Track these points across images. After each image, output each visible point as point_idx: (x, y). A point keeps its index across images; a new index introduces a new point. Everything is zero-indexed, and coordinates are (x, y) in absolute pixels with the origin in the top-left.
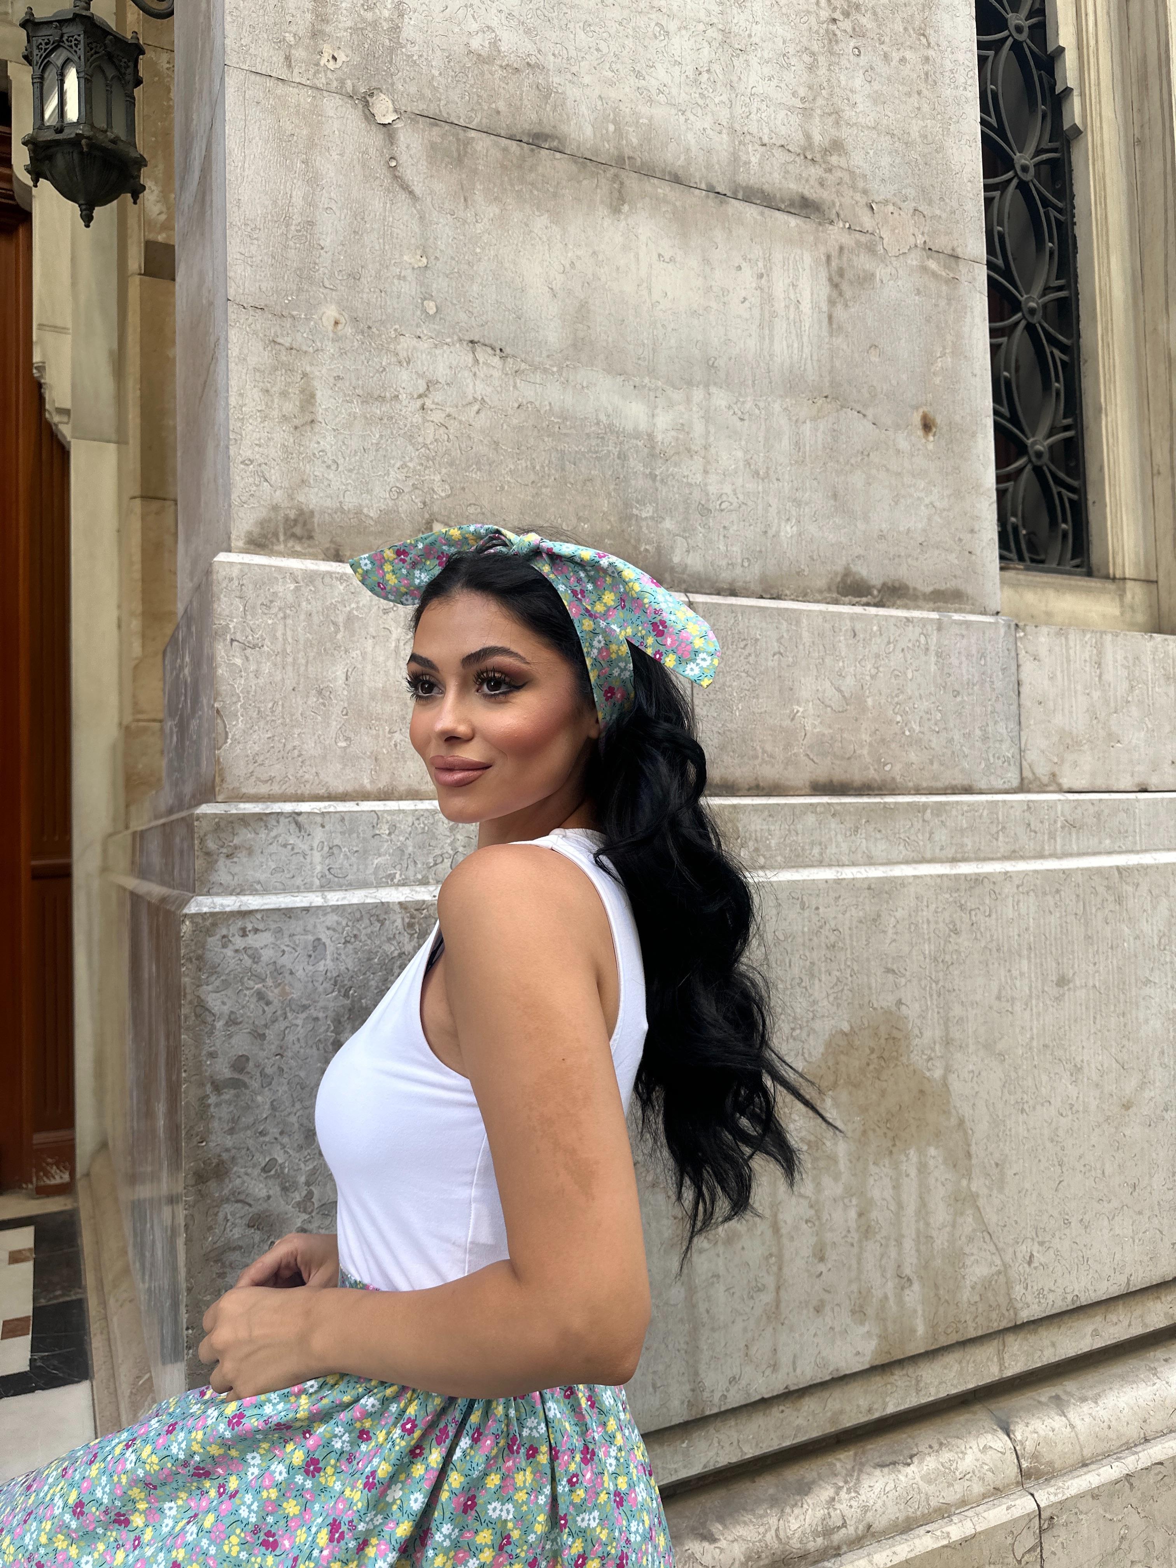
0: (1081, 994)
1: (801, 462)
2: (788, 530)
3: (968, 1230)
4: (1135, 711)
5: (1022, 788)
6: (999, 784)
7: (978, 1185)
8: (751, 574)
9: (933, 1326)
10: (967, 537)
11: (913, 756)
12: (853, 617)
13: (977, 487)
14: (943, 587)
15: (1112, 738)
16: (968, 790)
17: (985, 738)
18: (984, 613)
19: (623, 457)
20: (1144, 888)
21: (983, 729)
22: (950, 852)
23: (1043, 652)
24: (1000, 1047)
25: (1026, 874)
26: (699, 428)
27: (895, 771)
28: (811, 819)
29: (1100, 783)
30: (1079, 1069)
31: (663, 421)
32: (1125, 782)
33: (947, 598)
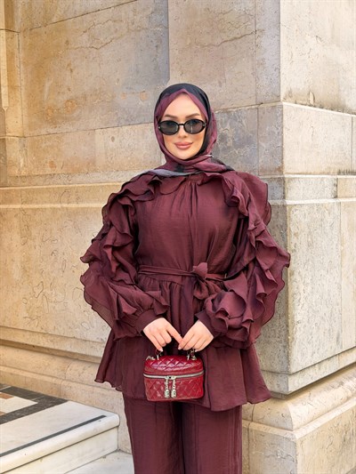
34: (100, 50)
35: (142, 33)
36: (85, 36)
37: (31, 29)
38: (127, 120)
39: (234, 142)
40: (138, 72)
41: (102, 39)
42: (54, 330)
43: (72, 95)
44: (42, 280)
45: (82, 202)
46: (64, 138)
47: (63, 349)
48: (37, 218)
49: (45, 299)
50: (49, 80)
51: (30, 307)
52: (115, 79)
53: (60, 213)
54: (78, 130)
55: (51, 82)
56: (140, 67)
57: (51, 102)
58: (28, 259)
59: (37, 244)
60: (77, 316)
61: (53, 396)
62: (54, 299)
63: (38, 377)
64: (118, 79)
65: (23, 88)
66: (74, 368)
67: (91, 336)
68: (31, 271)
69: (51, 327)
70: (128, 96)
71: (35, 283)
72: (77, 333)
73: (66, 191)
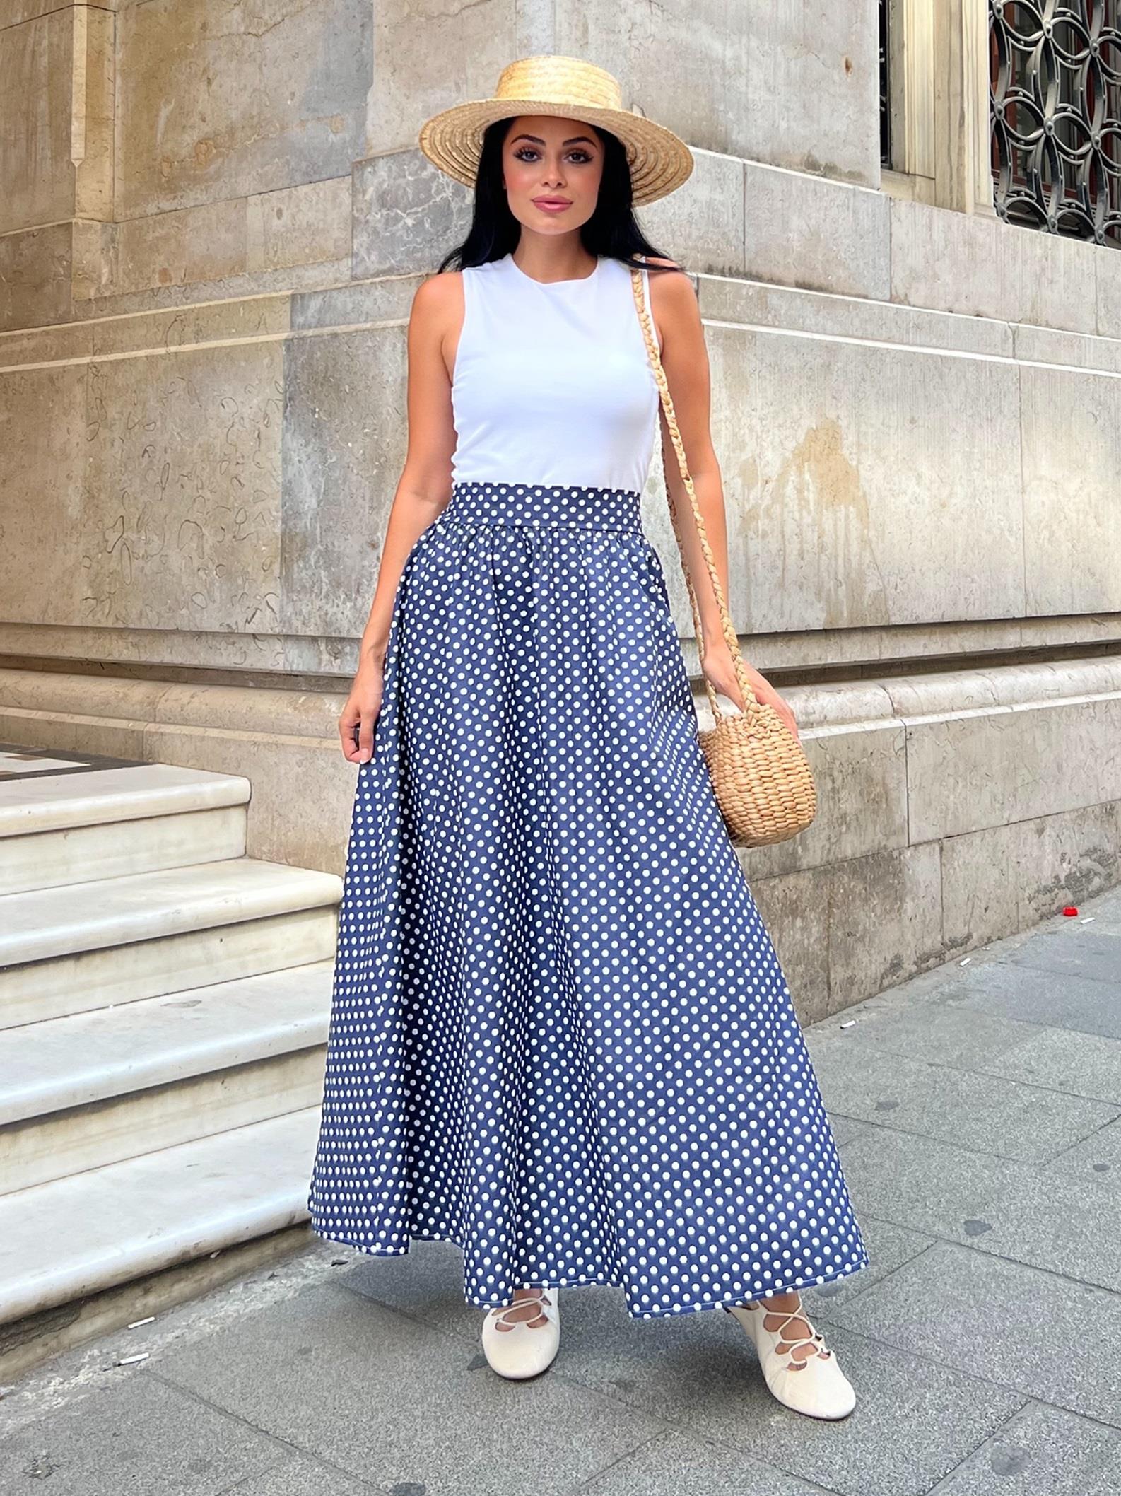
0: (922, 430)
1: (789, 84)
2: (783, 125)
3: (867, 561)
4: (948, 262)
5: (891, 301)
6: (880, 296)
7: (873, 534)
8: (765, 150)
9: (851, 613)
10: (865, 137)
11: (842, 273)
12: (815, 182)
13: (871, 107)
14: (852, 169)
15: (936, 277)
16: (866, 297)
17: (875, 267)
18: (873, 188)
19: (711, 73)
20: (953, 372)
21: (874, 261)
22: (860, 333)
23: (901, 215)
24: (884, 454)
25: (897, 351)
26: (744, 59)
27: (832, 279)
28: (798, 301)
29: (929, 303)
30: (919, 476)
31: (729, 54)
32: (942, 305)
33: (855, 176)
34: (264, 38)
35: (338, 3)
36: (237, 14)
37: (139, 5)
38: (307, 173)
40: (328, 77)
41: (266, 17)
42: (140, 619)
43: (207, 129)
44: (122, 512)
45: (206, 338)
46: (190, 219)
47: (156, 659)
48: (120, 380)
49: (126, 553)
50: (168, 102)
51: (97, 575)
52: (287, 94)
53: (162, 364)
54: (215, 201)
55: (171, 107)
56: (333, 67)
57: (169, 146)
58: (99, 470)
59: (116, 435)
60: (184, 582)
61: (127, 758)
62: (142, 552)
63: (102, 722)
64: (293, 94)
65: (118, 122)
66: (173, 697)
67: (210, 622)
68: (103, 496)
69: (134, 612)
70: (309, 125)
71: (109, 522)
72: (184, 619)
73: (178, 319)
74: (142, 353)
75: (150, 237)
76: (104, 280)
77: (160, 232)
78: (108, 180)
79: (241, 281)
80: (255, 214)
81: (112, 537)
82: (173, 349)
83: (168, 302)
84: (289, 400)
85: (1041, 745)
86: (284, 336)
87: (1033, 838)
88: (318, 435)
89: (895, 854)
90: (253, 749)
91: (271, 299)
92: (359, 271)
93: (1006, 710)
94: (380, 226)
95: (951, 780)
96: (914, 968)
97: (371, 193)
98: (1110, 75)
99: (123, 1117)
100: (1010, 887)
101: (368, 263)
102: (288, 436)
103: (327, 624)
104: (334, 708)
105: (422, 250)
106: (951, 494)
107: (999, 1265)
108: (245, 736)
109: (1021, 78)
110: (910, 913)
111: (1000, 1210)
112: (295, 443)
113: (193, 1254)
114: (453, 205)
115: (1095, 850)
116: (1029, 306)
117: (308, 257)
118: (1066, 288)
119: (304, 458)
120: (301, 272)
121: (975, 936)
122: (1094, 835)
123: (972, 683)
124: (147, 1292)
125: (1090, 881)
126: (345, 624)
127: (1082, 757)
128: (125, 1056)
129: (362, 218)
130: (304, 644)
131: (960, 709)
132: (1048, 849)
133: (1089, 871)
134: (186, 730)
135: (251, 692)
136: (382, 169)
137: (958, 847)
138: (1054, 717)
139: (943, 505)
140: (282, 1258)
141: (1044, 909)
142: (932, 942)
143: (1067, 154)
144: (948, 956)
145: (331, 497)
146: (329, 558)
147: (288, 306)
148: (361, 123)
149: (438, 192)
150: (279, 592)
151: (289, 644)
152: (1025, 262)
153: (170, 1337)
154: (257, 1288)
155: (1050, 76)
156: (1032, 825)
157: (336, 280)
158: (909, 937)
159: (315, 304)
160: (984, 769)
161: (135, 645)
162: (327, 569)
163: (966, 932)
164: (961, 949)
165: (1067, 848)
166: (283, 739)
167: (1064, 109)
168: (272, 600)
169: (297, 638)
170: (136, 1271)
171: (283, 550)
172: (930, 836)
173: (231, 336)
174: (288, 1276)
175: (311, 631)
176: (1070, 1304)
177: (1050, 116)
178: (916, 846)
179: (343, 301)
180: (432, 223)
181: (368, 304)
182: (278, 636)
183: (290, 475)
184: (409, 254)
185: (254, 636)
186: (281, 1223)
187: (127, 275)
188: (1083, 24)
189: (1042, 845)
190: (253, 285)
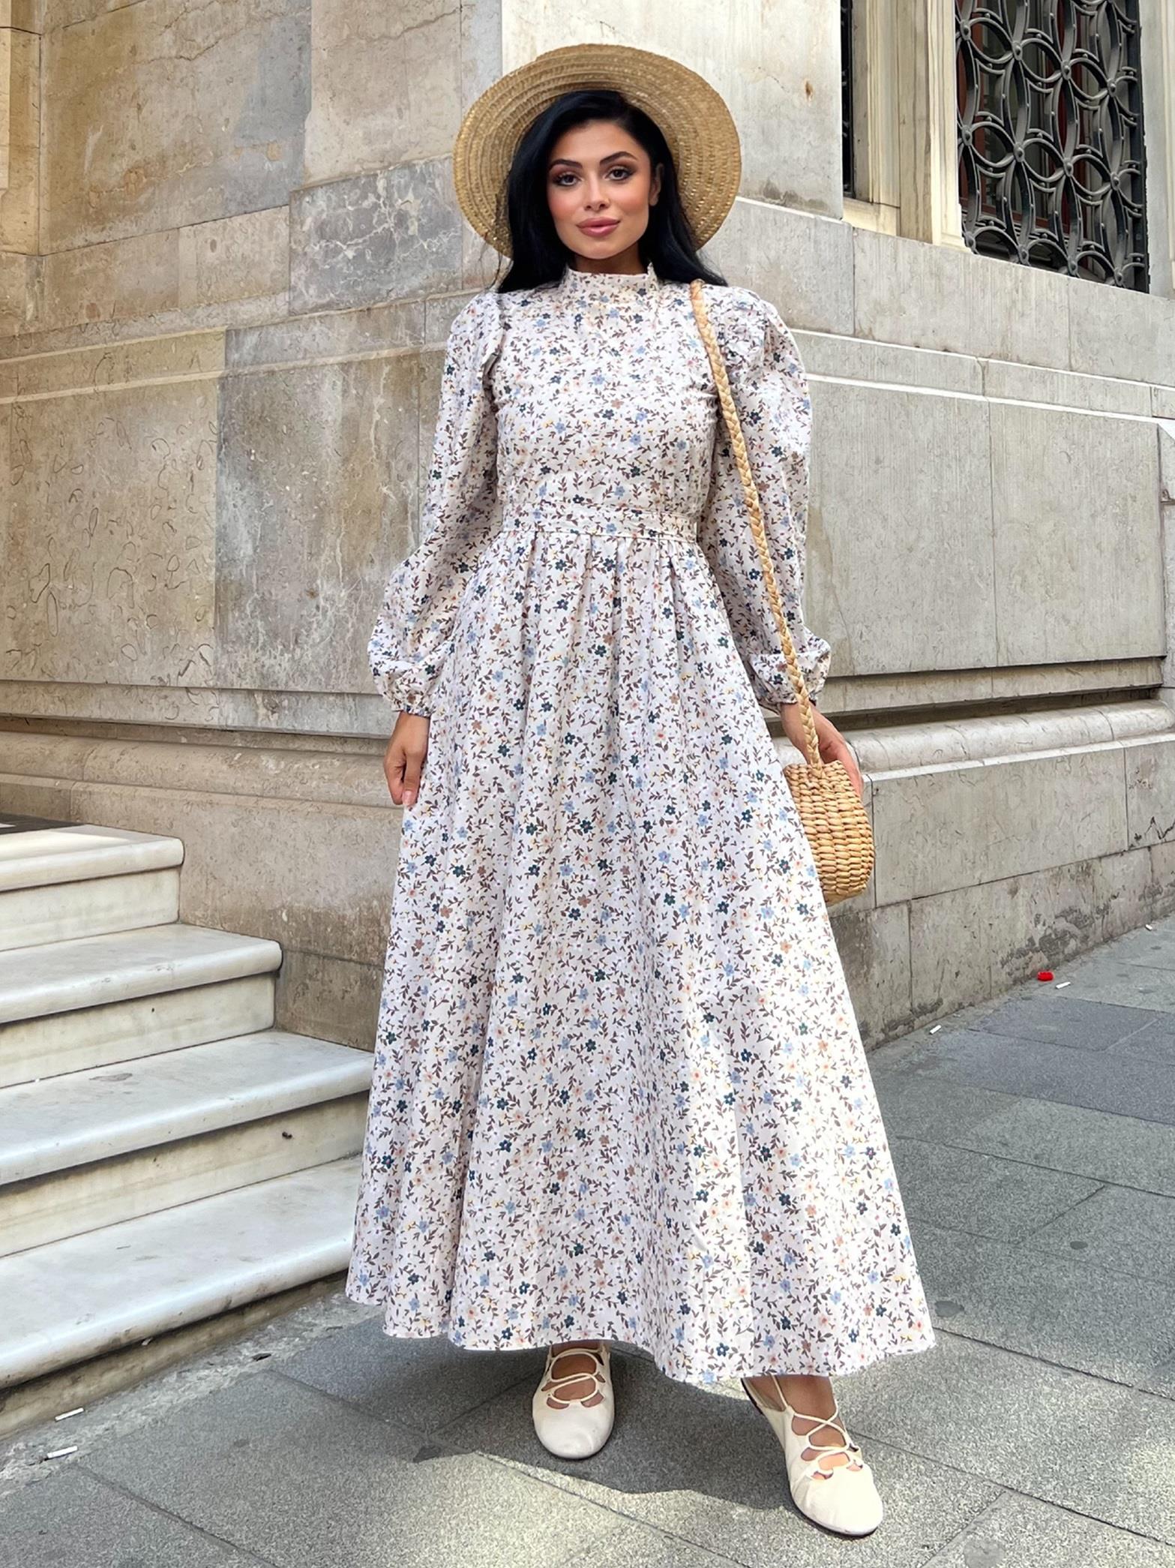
0: (887, 470)
1: (747, 109)
3: (830, 608)
4: (914, 295)
5: (854, 336)
6: (842, 330)
7: (835, 581)
10: (827, 166)
11: (802, 306)
12: (775, 212)
13: (832, 133)
14: (814, 198)
15: (902, 310)
16: (829, 332)
17: (837, 300)
18: (835, 217)
20: (920, 409)
21: (836, 294)
22: (822, 369)
23: (867, 247)
24: (847, 495)
25: (861, 388)
27: (794, 313)
29: (894, 338)
30: (885, 520)
32: (908, 339)
33: (816, 205)
34: (196, 63)
35: (274, 25)
36: (168, 37)
37: (65, 27)
38: (242, 204)
39: (421, 226)
40: (264, 102)
41: (199, 40)
42: (67, 673)
43: (138, 157)
44: (47, 559)
45: (136, 376)
46: (119, 252)
47: (84, 714)
48: (45, 422)
49: (52, 605)
50: (96, 129)
51: (21, 626)
52: (221, 120)
53: (91, 404)
54: (146, 232)
55: (99, 134)
56: (269, 91)
57: (98, 175)
58: (23, 514)
59: (42, 479)
60: (114, 634)
61: (53, 818)
62: (69, 601)
63: (26, 781)
64: (227, 120)
65: (44, 150)
66: (102, 754)
67: (141, 674)
68: (28, 543)
69: (61, 666)
70: (244, 153)
71: (34, 569)
72: (113, 671)
73: (107, 356)
74: (69, 392)
75: (77, 271)
76: (29, 316)
77: (87, 265)
78: (33, 213)
79: (172, 316)
80: (188, 246)
81: (38, 586)
82: (102, 388)
83: (96, 338)
84: (224, 441)
85: (1014, 801)
86: (219, 373)
87: (1005, 899)
88: (254, 478)
89: (862, 916)
90: (187, 809)
91: (203, 335)
92: (297, 305)
93: (977, 764)
94: (317, 257)
95: (920, 839)
96: (882, 1036)
97: (309, 221)
98: (1083, 99)
99: (51, 1196)
100: (982, 951)
101: (307, 297)
102: (223, 478)
103: (263, 676)
104: (271, 765)
105: (363, 283)
106: (919, 538)
107: (972, 1348)
108: (177, 794)
109: (990, 102)
110: (877, 978)
111: (973, 1290)
112: (230, 486)
113: (124, 1341)
114: (395, 236)
115: (1071, 910)
116: (998, 341)
117: (243, 290)
118: (1037, 321)
119: (240, 502)
120: (237, 307)
121: (945, 1001)
122: (1069, 894)
123: (942, 736)
124: (75, 1382)
125: (1066, 944)
126: (283, 676)
127: (1058, 813)
128: (53, 1132)
129: (300, 249)
130: (239, 697)
131: (929, 763)
132: (1022, 910)
133: (1065, 932)
134: (117, 789)
135: (183, 748)
136: (321, 200)
137: (928, 909)
138: (1028, 771)
139: (910, 550)
140: (218, 1346)
141: (1018, 974)
142: (900, 1008)
143: (1038, 181)
144: (917, 1023)
145: (269, 544)
146: (266, 608)
147: (222, 343)
148: (299, 150)
149: (380, 222)
150: (213, 642)
151: (224, 697)
152: (994, 295)
153: (100, 1429)
154: (192, 1377)
155: (1021, 100)
156: (1005, 885)
157: (273, 315)
158: (876, 1003)
159: (251, 340)
160: (954, 827)
161: (62, 700)
162: (264, 618)
163: (936, 998)
164: (930, 1016)
165: (1041, 910)
166: (216, 797)
167: (1035, 135)
168: (206, 652)
169: (233, 690)
170: (64, 1360)
171: (218, 598)
172: (898, 898)
173: (162, 374)
174: (223, 1365)
175: (246, 684)
176: (1047, 1389)
177: (1020, 144)
178: (882, 907)
179: (280, 336)
180: (374, 255)
181: (305, 341)
182: (212, 689)
183: (225, 520)
184: (348, 287)
185: (187, 689)
186: (216, 1308)
187: (54, 311)
188: (1054, 45)
189: (1014, 908)
190: (186, 321)
